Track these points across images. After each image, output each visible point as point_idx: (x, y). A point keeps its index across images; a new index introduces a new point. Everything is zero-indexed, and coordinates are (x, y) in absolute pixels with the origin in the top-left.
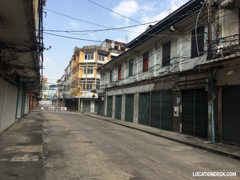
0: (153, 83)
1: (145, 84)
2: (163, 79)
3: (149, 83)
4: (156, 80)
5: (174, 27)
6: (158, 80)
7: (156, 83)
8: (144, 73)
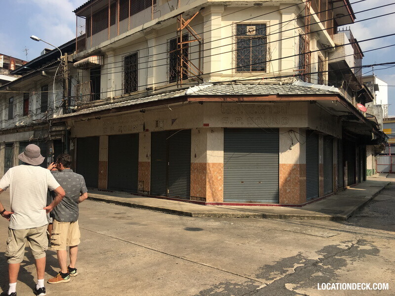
0: (32, 130)
1: (25, 131)
2: (41, 127)
3: (29, 130)
4: (35, 127)
5: (45, 72)
6: (37, 127)
7: (35, 130)
8: (25, 117)
